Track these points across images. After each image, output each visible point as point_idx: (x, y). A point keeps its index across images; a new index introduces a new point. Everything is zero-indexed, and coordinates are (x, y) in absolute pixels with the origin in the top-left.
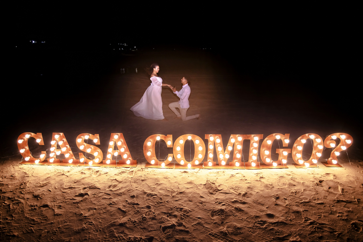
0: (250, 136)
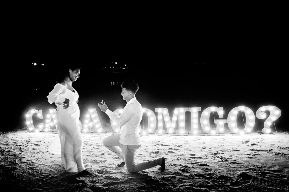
0: (190, 109)
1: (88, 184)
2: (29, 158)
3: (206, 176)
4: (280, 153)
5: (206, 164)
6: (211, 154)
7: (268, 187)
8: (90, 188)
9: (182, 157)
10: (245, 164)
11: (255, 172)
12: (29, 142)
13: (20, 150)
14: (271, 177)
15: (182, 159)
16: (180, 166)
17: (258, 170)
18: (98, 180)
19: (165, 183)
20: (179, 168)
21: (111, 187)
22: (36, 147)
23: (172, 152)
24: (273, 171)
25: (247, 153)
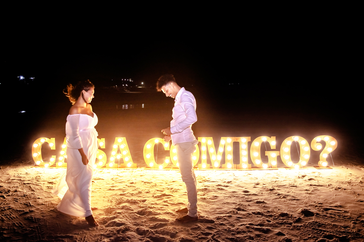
0: (238, 139)
1: (131, 227)
2: (46, 199)
3: (266, 214)
4: (340, 188)
5: (263, 201)
6: (266, 191)
7: (333, 224)
8: (134, 231)
9: (234, 194)
10: (305, 200)
11: (317, 208)
12: (40, 179)
13: (31, 189)
14: (334, 213)
15: (235, 196)
16: (235, 204)
17: (319, 206)
18: (142, 222)
19: (222, 223)
20: (234, 206)
21: (160, 229)
22: (50, 185)
23: (222, 189)
24: (335, 207)
25: (305, 189)
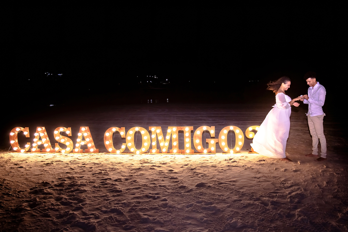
0: (183, 128)
